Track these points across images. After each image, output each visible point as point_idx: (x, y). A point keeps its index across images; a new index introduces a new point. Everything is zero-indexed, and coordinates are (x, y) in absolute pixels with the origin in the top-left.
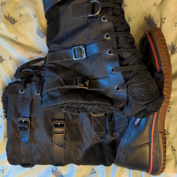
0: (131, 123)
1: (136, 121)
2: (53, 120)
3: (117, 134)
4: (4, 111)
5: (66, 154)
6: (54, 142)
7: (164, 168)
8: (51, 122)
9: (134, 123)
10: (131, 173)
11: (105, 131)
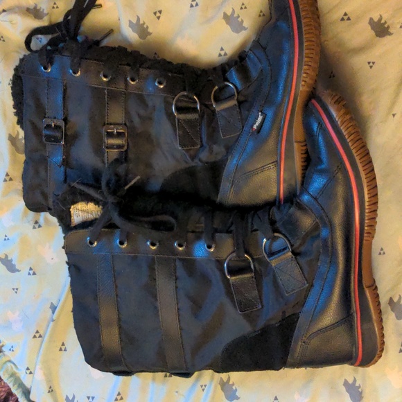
0: (245, 129)
1: (254, 123)
2: (104, 124)
4: (15, 111)
8: (100, 128)
11: (199, 146)
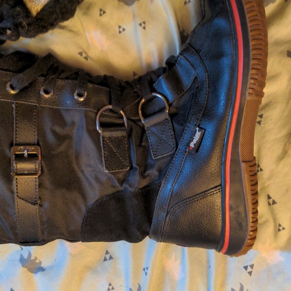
0: (181, 147)
1: (191, 140)
2: (11, 145)
3: (153, 172)
5: (45, 219)
6: (16, 194)
7: (254, 238)
8: (8, 151)
9: (188, 145)
10: (187, 255)
11: (129, 168)
